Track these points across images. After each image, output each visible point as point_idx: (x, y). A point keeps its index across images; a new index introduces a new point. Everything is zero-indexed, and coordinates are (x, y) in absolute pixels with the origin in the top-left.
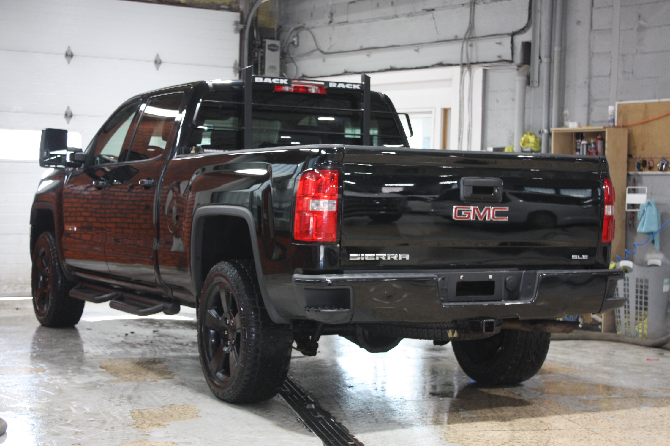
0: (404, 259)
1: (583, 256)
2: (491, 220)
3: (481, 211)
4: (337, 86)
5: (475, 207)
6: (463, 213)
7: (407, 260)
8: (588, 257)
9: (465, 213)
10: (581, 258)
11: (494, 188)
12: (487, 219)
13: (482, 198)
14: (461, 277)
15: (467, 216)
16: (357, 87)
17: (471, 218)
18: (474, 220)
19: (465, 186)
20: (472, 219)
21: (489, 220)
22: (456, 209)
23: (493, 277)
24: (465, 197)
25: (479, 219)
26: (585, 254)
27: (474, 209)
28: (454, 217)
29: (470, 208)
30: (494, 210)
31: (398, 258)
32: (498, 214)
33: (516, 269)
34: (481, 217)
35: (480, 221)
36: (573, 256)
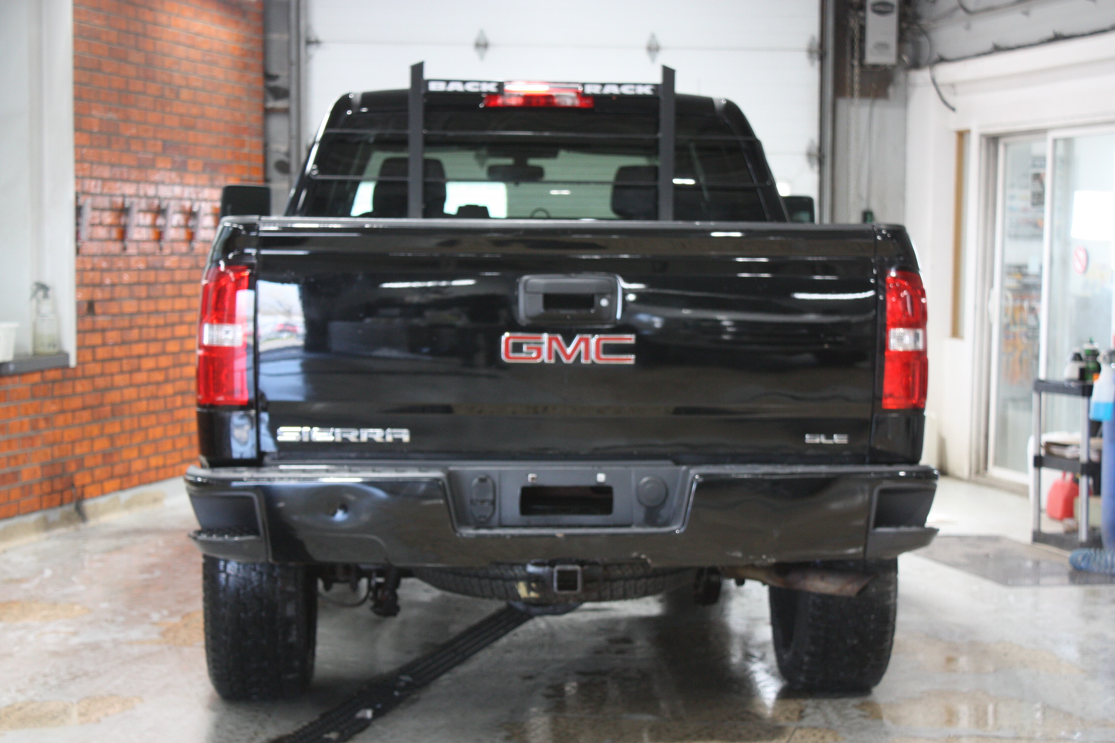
0: (398, 441)
1: (835, 436)
2: (593, 362)
3: (568, 344)
4: (602, 90)
5: (553, 336)
6: (525, 348)
7: (406, 444)
8: (849, 439)
9: (528, 348)
10: (830, 442)
11: (596, 298)
12: (583, 361)
13: (568, 317)
14: (531, 476)
15: (534, 355)
16: (647, 91)
17: (545, 357)
18: (553, 361)
19: (530, 293)
20: (547, 361)
21: (589, 362)
22: (507, 339)
23: (607, 478)
24: (528, 317)
25: (564, 360)
26: (839, 432)
27: (550, 340)
28: (503, 357)
29: (540, 338)
30: (598, 341)
31: (384, 437)
32: (610, 349)
33: (669, 462)
34: (568, 357)
35: (567, 365)
36: (807, 436)
